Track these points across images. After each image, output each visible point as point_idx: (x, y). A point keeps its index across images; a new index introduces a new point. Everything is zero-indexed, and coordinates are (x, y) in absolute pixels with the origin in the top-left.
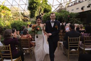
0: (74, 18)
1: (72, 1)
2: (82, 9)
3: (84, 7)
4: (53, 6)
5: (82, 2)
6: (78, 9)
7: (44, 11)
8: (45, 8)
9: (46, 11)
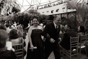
0: (47, 19)
1: (42, 5)
2: (52, 12)
3: (53, 11)
4: (22, 6)
5: (51, 6)
6: (48, 12)
7: (12, 10)
8: (14, 7)
9: (15, 10)
